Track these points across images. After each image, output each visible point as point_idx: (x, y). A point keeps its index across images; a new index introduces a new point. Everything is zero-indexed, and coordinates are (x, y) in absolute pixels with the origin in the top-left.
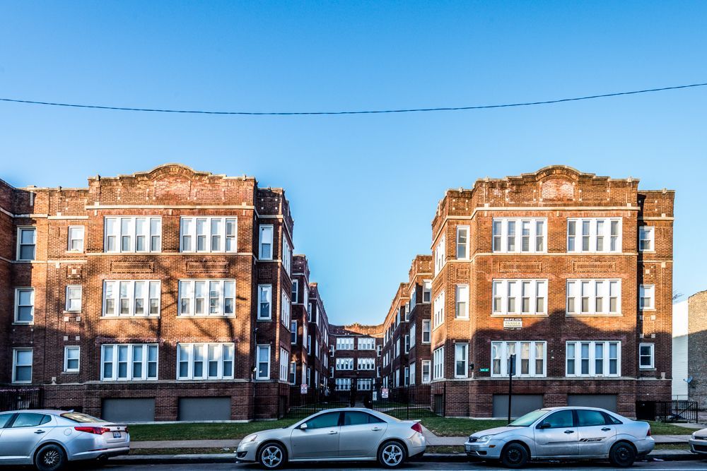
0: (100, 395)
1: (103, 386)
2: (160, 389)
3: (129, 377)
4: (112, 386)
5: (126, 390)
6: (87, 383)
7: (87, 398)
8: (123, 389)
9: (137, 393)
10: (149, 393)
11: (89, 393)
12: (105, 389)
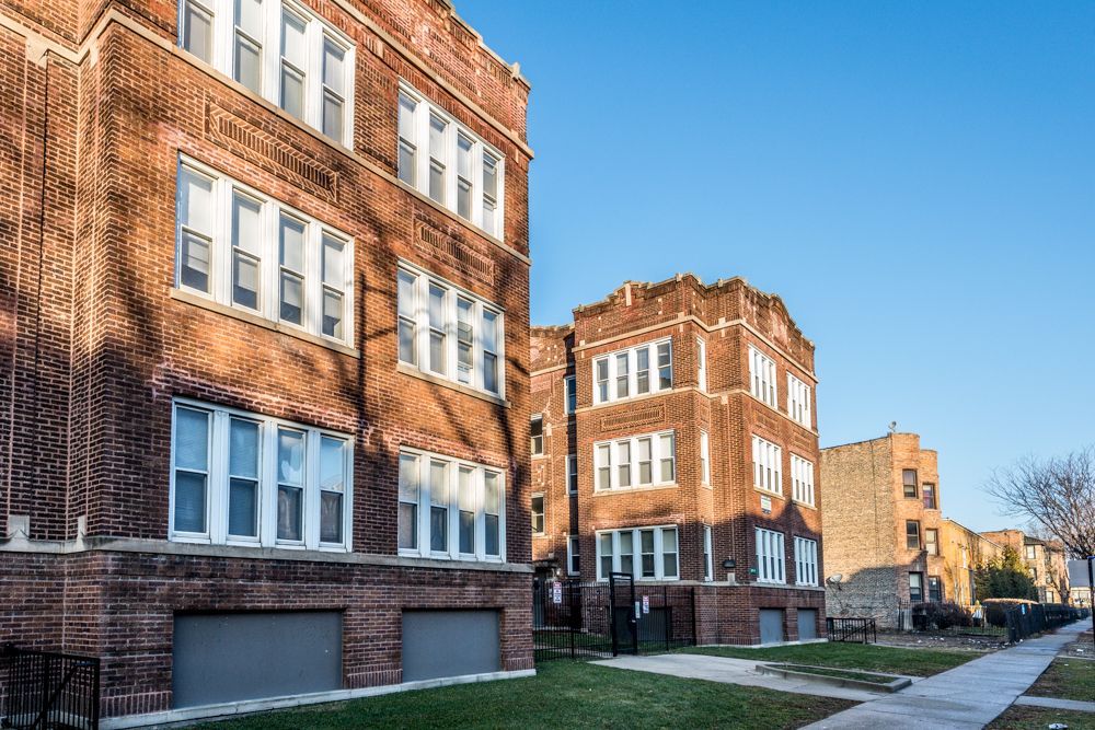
0: (170, 598)
1: (182, 564)
2: (361, 582)
3: (267, 535)
4: (216, 564)
5: (264, 584)
6: (120, 544)
7: (114, 610)
8: (252, 579)
9: (298, 592)
10: (330, 596)
11: (124, 590)
12: (191, 575)
